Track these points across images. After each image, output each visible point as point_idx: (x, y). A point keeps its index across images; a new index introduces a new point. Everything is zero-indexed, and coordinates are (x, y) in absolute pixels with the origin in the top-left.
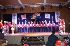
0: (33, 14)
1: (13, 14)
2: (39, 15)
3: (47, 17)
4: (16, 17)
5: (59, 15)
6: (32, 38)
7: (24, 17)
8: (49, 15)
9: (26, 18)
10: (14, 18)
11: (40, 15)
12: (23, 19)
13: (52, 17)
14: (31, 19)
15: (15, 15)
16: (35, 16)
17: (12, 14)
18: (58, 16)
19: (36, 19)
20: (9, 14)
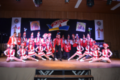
1: (13, 19)
4: (19, 25)
5: (101, 27)
7: (36, 26)
8: (84, 25)
10: (16, 27)
14: (50, 30)
15: (17, 21)
16: (58, 26)
19: (59, 31)
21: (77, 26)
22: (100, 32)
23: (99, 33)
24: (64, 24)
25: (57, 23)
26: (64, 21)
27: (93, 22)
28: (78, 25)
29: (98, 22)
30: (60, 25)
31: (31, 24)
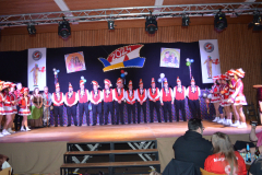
0: (112, 48)
1: (31, 52)
2: (135, 54)
3: (169, 60)
4: (43, 63)
5: (215, 55)
6: (109, 149)
7: (77, 63)
8: (176, 53)
9: (84, 68)
10: (37, 67)
11: (142, 53)
12: (71, 69)
13: (189, 62)
14: (105, 70)
15: (38, 56)
17: (27, 51)
18: (210, 59)
19: (125, 70)
20: (14, 49)
21: (162, 57)
25: (118, 54)
26: (133, 48)
28: (164, 53)
29: (208, 45)
30: (126, 57)
31: (67, 59)
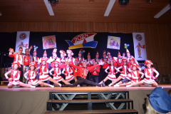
1: (19, 33)
4: (26, 42)
5: (143, 42)
8: (118, 40)
10: (22, 44)
14: (70, 48)
15: (23, 37)
17: (16, 33)
19: (83, 49)
21: (109, 42)
22: (141, 49)
23: (139, 51)
24: (90, 39)
25: (79, 38)
26: (90, 35)
27: (131, 36)
28: (110, 40)
29: (138, 36)
31: (44, 40)
